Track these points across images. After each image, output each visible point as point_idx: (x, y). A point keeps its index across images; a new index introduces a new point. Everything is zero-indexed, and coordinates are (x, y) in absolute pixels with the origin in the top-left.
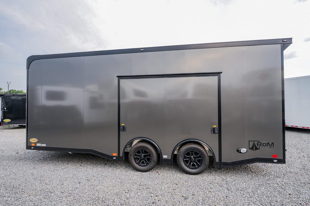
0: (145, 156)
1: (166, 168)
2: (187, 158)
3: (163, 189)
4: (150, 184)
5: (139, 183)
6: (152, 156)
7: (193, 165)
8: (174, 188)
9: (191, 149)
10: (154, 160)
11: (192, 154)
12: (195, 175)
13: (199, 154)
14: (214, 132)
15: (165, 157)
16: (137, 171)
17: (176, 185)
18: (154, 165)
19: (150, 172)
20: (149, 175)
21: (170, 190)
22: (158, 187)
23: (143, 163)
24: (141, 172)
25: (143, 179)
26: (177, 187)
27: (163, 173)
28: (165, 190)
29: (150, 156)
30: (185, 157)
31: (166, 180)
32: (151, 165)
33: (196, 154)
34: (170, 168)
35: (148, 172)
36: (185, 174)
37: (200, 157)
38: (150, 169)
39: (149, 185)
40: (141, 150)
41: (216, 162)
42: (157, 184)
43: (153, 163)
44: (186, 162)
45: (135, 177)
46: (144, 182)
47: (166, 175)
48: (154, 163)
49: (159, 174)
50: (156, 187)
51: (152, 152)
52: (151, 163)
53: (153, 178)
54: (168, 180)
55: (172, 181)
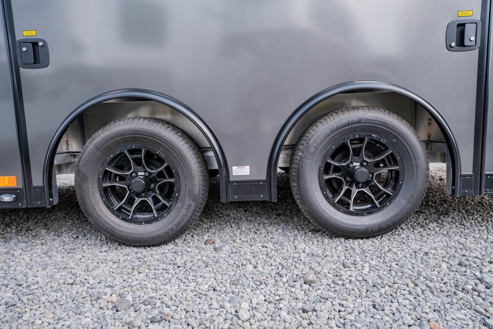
0: (149, 180)
1: (244, 226)
2: (337, 170)
3: (244, 315)
4: (172, 293)
5: (114, 298)
6: (181, 174)
7: (362, 198)
8: (300, 305)
9: (353, 130)
10: (191, 191)
11: (357, 152)
12: (368, 238)
13: (387, 148)
14: (461, 43)
15: (240, 172)
16: (120, 244)
17: (306, 287)
18: (191, 210)
19: (176, 245)
20: (169, 255)
21: (284, 313)
22: (215, 305)
23: (144, 208)
24: (135, 250)
25: (141, 276)
26: (313, 295)
27: (234, 241)
28: (259, 316)
29: (171, 175)
30: (327, 168)
31: (250, 268)
32: (179, 212)
33: (375, 148)
34: (259, 224)
35: (170, 246)
36: (326, 241)
37: (392, 159)
38: (176, 229)
39: (166, 299)
40: (131, 152)
41: (461, 175)
42: (211, 293)
43: (188, 201)
44: (331, 187)
45: (103, 271)
46: (143, 288)
47: (246, 248)
48: (193, 203)
49: (215, 249)
50: (206, 307)
51: (182, 158)
52: (179, 205)
53: (189, 265)
54: (260, 269)
55: (284, 272)
